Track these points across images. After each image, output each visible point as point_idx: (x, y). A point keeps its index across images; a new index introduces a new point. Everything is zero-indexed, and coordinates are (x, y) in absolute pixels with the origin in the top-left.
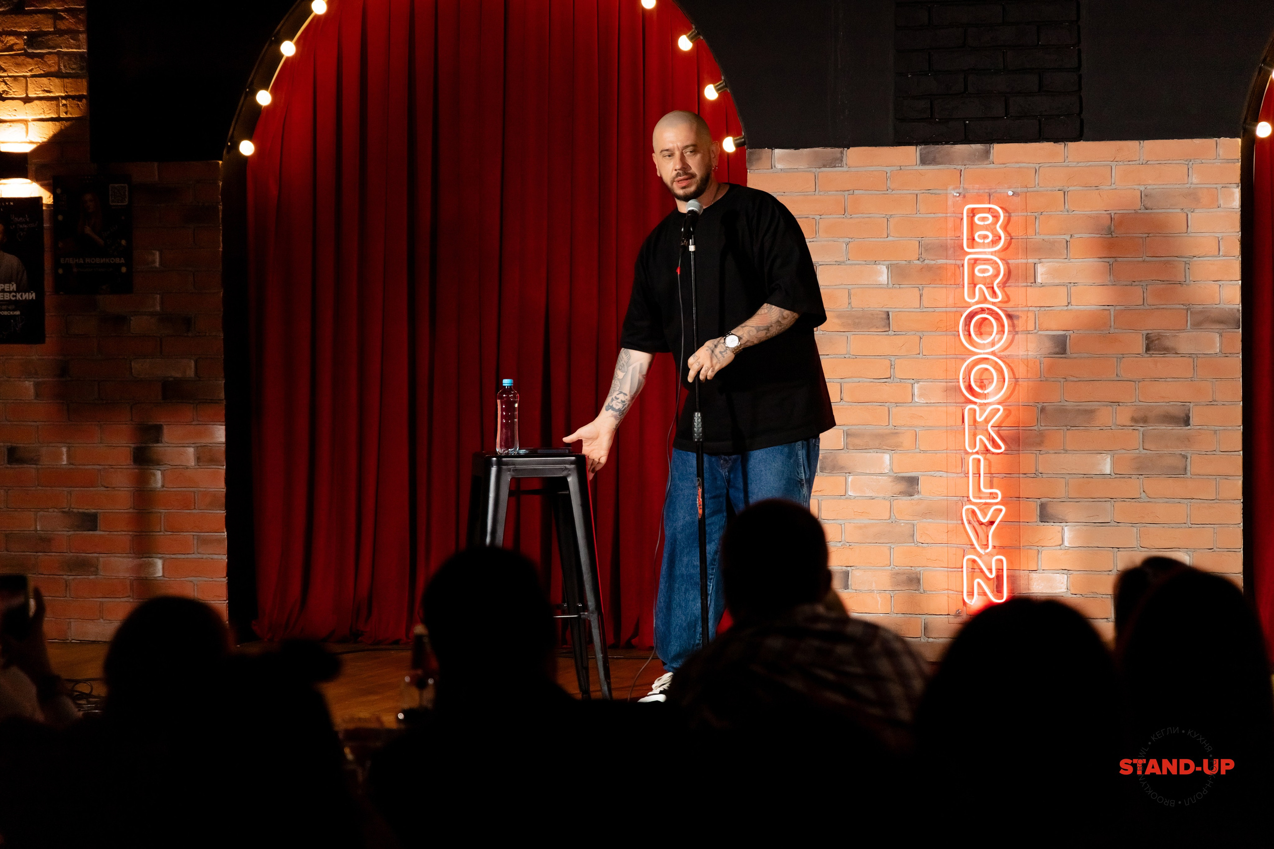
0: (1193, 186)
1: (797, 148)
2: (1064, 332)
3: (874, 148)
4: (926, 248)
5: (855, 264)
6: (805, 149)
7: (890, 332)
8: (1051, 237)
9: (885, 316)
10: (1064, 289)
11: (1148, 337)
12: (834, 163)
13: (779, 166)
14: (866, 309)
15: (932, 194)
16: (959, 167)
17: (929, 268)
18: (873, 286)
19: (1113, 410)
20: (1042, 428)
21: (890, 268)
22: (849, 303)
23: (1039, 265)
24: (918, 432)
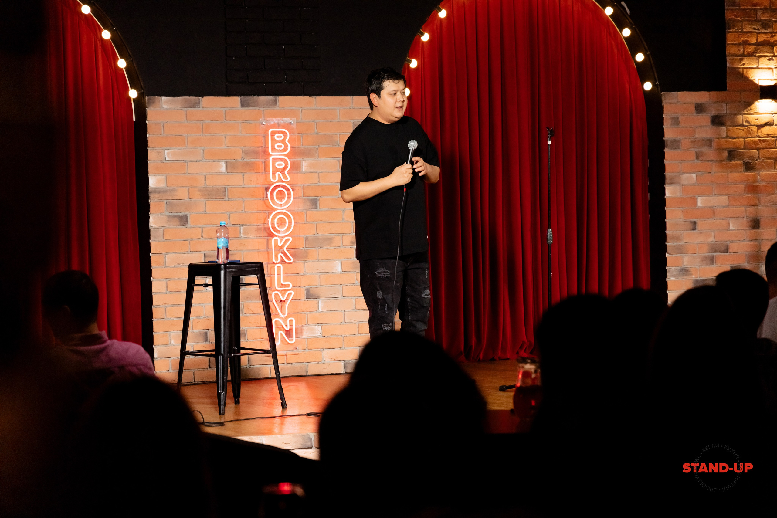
1: (174, 96)
2: (316, 197)
3: (217, 97)
4: (246, 153)
5: (207, 162)
6: (179, 97)
7: (226, 199)
8: (309, 147)
9: (224, 190)
10: (316, 175)
12: (196, 105)
13: (164, 107)
14: (214, 186)
15: (248, 123)
16: (261, 109)
17: (248, 164)
18: (216, 174)
19: (341, 237)
20: (306, 249)
21: (226, 163)
22: (205, 183)
23: (303, 162)
24: (244, 253)
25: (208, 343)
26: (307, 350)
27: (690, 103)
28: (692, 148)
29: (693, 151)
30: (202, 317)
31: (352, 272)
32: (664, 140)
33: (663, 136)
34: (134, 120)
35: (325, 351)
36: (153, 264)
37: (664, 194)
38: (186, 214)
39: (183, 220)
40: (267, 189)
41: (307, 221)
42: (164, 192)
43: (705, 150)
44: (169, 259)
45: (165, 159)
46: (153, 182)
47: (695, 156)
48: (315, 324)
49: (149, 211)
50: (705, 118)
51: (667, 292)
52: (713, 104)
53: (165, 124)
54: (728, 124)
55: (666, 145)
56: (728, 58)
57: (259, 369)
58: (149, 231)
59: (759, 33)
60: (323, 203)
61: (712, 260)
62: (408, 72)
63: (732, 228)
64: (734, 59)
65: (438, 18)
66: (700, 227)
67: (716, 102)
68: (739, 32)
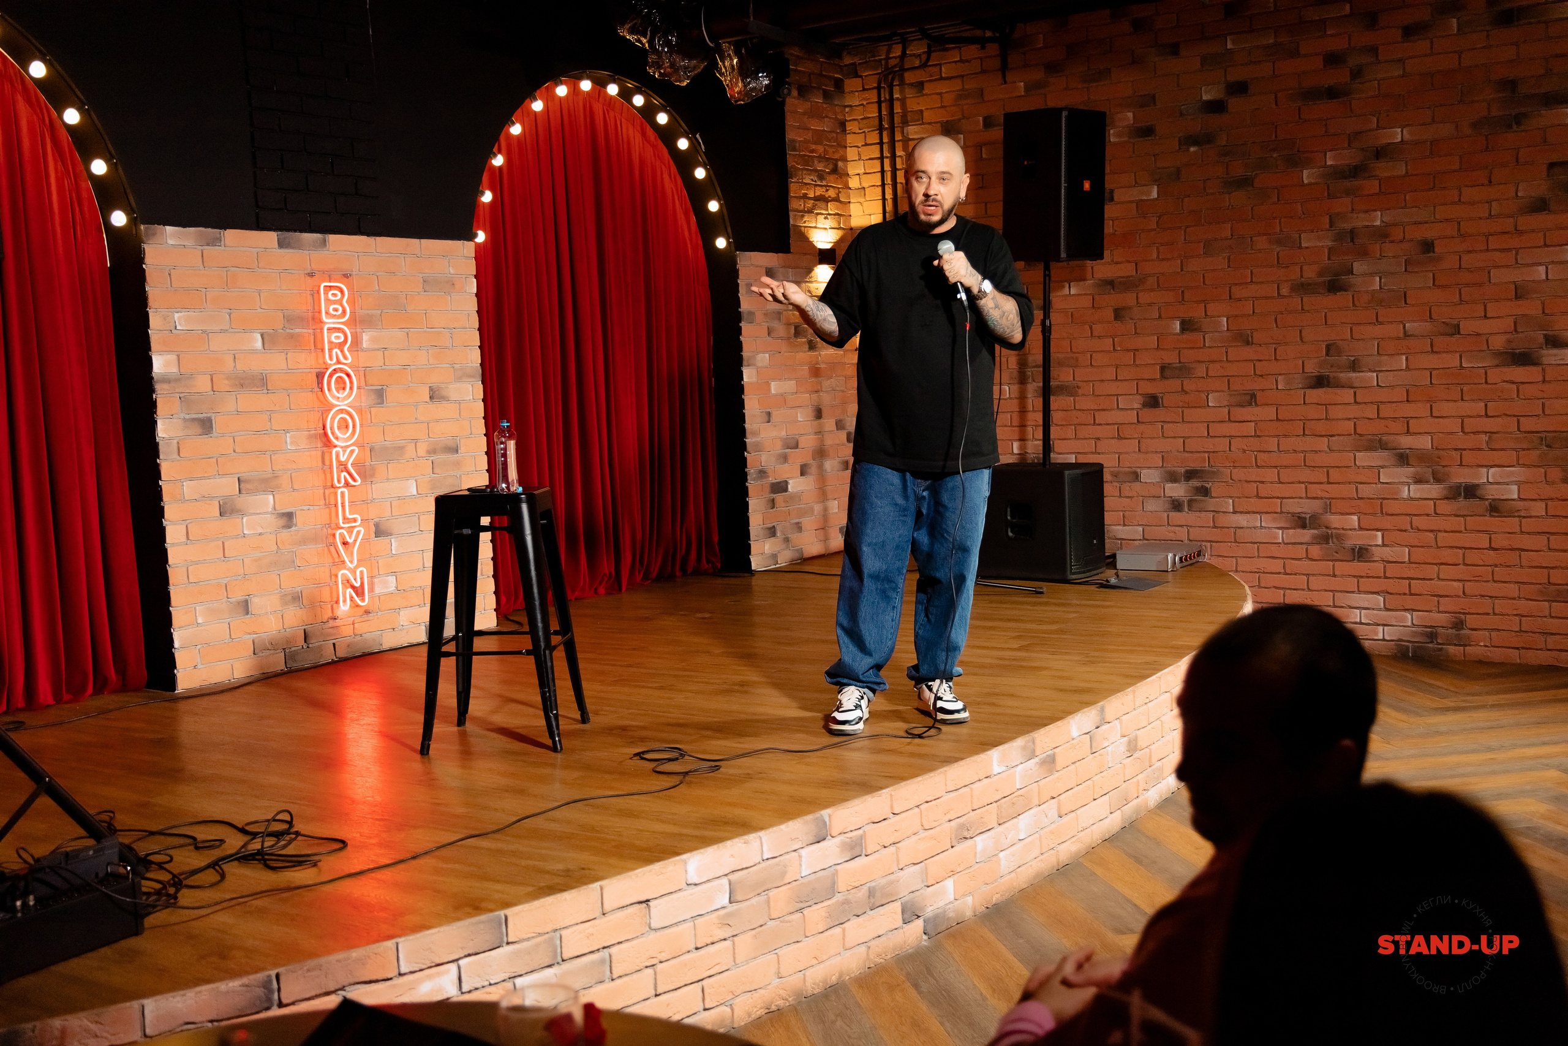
0: (449, 275)
1: (184, 226)
2: (381, 387)
3: (245, 231)
4: (289, 320)
5: (235, 332)
6: (191, 228)
7: (265, 391)
8: (371, 312)
9: (262, 377)
10: (381, 353)
11: (431, 389)
12: (215, 242)
13: (171, 242)
14: (247, 371)
15: (288, 273)
16: (308, 252)
17: (292, 336)
18: (249, 351)
19: (413, 445)
20: (372, 463)
21: (262, 336)
22: (235, 367)
23: (365, 334)
24: (293, 474)
25: (249, 616)
26: (380, 613)
27: (762, 266)
28: (764, 322)
29: (765, 325)
30: (240, 578)
31: (429, 495)
32: (740, 313)
33: (740, 307)
34: (109, 265)
35: (402, 613)
36: (165, 498)
37: (742, 378)
38: (209, 415)
39: (206, 426)
40: (320, 376)
41: (371, 422)
42: (177, 380)
43: (776, 325)
44: (189, 489)
45: (176, 327)
46: (160, 364)
47: (766, 332)
48: (387, 574)
49: (155, 413)
51: (748, 499)
52: (781, 269)
53: (172, 271)
55: (743, 317)
56: (791, 214)
57: (320, 648)
58: (156, 445)
59: (816, 185)
60: (393, 394)
61: (784, 458)
62: (481, 208)
63: (800, 419)
64: (796, 215)
65: (509, 135)
66: (774, 418)
67: (784, 267)
68: (799, 182)
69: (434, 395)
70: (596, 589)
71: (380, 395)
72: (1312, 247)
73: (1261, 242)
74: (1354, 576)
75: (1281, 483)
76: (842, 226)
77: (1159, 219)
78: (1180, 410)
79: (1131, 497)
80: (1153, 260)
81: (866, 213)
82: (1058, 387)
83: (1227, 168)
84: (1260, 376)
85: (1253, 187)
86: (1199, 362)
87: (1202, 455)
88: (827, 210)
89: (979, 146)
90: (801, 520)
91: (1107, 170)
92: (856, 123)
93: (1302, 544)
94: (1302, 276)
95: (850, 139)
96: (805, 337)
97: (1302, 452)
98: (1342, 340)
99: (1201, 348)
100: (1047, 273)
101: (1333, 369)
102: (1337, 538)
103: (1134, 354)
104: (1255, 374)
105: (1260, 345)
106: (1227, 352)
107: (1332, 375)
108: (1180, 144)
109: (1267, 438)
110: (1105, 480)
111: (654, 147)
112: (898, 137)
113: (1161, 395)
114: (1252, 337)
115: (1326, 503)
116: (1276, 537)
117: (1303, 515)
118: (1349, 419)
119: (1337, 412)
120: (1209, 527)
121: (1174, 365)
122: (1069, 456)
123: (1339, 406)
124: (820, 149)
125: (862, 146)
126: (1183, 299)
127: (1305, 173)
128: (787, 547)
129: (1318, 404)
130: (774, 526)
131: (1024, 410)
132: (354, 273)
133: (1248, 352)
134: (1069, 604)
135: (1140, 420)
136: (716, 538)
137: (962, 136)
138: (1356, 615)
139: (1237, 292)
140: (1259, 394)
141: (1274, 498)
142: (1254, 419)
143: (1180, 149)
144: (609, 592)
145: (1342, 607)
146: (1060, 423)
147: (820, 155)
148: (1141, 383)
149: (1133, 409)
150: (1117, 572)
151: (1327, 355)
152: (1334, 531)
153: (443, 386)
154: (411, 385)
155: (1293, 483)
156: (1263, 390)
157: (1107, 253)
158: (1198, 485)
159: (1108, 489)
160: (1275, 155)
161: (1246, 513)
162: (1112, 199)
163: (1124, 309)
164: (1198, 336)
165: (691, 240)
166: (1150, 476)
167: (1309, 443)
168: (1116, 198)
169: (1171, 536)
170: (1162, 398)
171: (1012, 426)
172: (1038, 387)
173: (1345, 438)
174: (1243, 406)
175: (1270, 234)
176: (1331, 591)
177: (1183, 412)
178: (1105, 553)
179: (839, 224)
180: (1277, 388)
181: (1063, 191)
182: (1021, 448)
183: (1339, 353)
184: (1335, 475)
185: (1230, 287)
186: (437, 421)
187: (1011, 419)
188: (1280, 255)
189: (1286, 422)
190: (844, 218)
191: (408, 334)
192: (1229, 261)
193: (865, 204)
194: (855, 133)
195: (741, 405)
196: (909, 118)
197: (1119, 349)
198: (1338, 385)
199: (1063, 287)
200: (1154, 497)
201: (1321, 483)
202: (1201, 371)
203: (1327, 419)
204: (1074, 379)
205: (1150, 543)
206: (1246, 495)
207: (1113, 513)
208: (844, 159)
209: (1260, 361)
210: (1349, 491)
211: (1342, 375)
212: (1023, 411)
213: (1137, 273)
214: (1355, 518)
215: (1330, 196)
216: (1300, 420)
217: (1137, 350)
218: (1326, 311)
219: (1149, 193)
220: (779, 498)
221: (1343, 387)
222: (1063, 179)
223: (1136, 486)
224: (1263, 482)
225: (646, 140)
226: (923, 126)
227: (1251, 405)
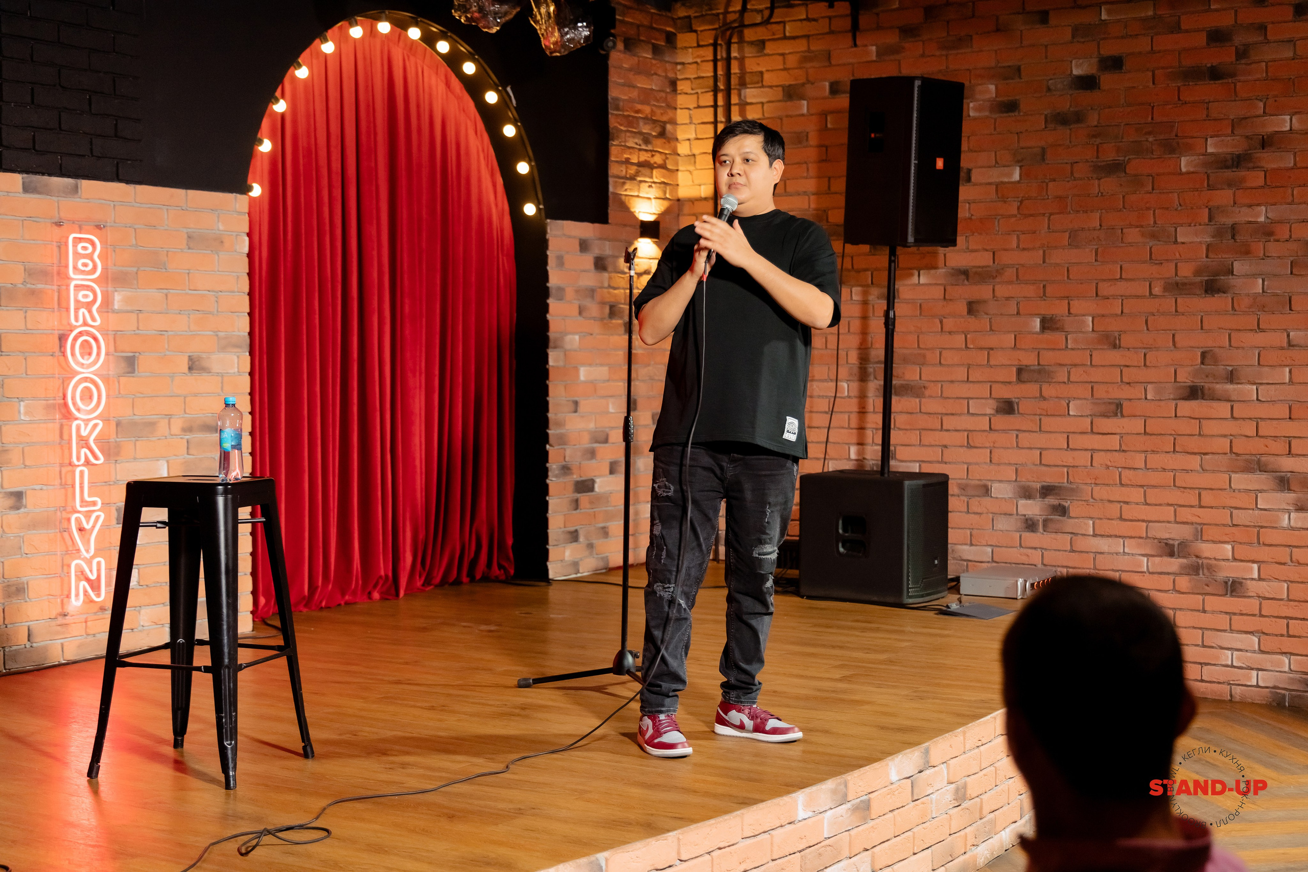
0: (218, 232)
2: (132, 354)
4: (30, 273)
8: (126, 269)
10: (134, 317)
11: (190, 358)
15: (33, 221)
16: (54, 199)
17: (32, 292)
19: (167, 421)
20: (118, 440)
23: (116, 294)
24: (26, 448)
27: (575, 237)
28: (576, 299)
29: (576, 303)
32: (548, 288)
35: (143, 611)
37: (547, 362)
40: (63, 339)
41: (120, 393)
43: (588, 303)
47: (577, 311)
50: (588, 261)
51: (547, 498)
52: (597, 242)
54: (610, 269)
55: (551, 293)
56: (611, 180)
57: (47, 646)
59: (640, 150)
60: (145, 363)
61: (592, 454)
62: (259, 158)
63: (611, 410)
64: (616, 182)
65: (294, 79)
66: (582, 408)
67: (600, 239)
68: (622, 145)
69: (194, 366)
70: (370, 593)
71: (131, 363)
72: (1190, 243)
73: (1133, 235)
74: (1226, 613)
75: (1147, 504)
76: (668, 196)
77: (1021, 202)
78: (1038, 418)
79: (980, 514)
80: (1012, 250)
81: (697, 182)
82: (902, 386)
83: (1098, 151)
84: (1129, 383)
85: (1125, 173)
86: (1061, 365)
87: (1060, 469)
88: (652, 177)
89: (824, 115)
90: (608, 524)
91: (964, 147)
92: (688, 82)
93: (1168, 574)
94: (1176, 275)
95: (681, 100)
96: (621, 318)
97: (1172, 470)
98: (1220, 347)
99: (1063, 349)
100: (893, 258)
101: (1211, 379)
102: (1208, 569)
103: (988, 354)
104: (1122, 381)
105: (1128, 349)
106: (1091, 355)
107: (1207, 386)
108: (1046, 121)
109: (1133, 454)
110: (950, 492)
111: (459, 98)
112: (734, 99)
113: (1017, 400)
114: (1120, 340)
115: (1197, 529)
116: (1140, 565)
117: (1171, 542)
118: (1225, 436)
119: (1210, 428)
120: (1066, 551)
121: (1032, 368)
122: (912, 464)
123: (1215, 421)
124: (647, 109)
125: (695, 108)
126: (1044, 294)
127: (1184, 161)
128: (591, 554)
129: (1190, 418)
130: (576, 531)
131: (864, 410)
132: (108, 224)
133: (1114, 356)
134: (903, 632)
135: (992, 427)
136: (510, 541)
137: (805, 103)
138: (1228, 657)
139: (1105, 289)
140: (1125, 404)
141: (1139, 521)
142: (1118, 431)
143: (1046, 127)
144: (384, 598)
145: (1212, 647)
146: (903, 427)
147: (647, 116)
148: (995, 386)
149: (985, 415)
150: (960, 598)
151: (1202, 363)
152: (1205, 561)
153: (204, 356)
154: (168, 353)
155: (1160, 505)
156: (1130, 400)
157: (960, 240)
158: (1055, 503)
159: (955, 503)
160: (1151, 139)
161: (1110, 536)
162: (969, 180)
163: (978, 302)
164: (1058, 337)
165: (496, 205)
166: (1002, 490)
167: (1179, 461)
168: (973, 179)
169: (1024, 559)
170: (1018, 404)
171: (849, 428)
172: (880, 385)
173: (1220, 457)
174: (1108, 417)
175: (1142, 226)
176: (1200, 628)
177: (1040, 420)
178: (947, 577)
179: (665, 193)
180: (1146, 398)
181: (913, 168)
182: (860, 453)
183: (1216, 361)
184: (1207, 498)
185: (1097, 284)
186: (195, 395)
187: (849, 420)
188: (1153, 250)
189: (1155, 437)
190: (671, 187)
191: (166, 295)
192: (1096, 254)
193: (695, 173)
194: (686, 94)
195: (544, 391)
196: (748, 80)
197: (972, 346)
198: (1214, 398)
199: (912, 275)
200: (1005, 514)
201: (1192, 506)
202: (1062, 375)
203: (1200, 434)
204: (920, 378)
205: (999, 566)
206: (1108, 516)
207: (960, 530)
208: (673, 122)
209: (1128, 366)
210: (1223, 516)
211: (1218, 386)
212: (862, 412)
213: (994, 263)
214: (1229, 547)
215: (1211, 187)
216: (1171, 435)
217: (992, 349)
218: (1202, 314)
219: (1010, 175)
220: (584, 498)
221: (1220, 400)
222: (913, 155)
223: (986, 501)
224: (1127, 503)
225: (450, 91)
226: (762, 89)
227: (1116, 415)
